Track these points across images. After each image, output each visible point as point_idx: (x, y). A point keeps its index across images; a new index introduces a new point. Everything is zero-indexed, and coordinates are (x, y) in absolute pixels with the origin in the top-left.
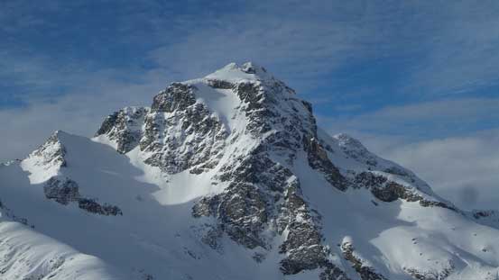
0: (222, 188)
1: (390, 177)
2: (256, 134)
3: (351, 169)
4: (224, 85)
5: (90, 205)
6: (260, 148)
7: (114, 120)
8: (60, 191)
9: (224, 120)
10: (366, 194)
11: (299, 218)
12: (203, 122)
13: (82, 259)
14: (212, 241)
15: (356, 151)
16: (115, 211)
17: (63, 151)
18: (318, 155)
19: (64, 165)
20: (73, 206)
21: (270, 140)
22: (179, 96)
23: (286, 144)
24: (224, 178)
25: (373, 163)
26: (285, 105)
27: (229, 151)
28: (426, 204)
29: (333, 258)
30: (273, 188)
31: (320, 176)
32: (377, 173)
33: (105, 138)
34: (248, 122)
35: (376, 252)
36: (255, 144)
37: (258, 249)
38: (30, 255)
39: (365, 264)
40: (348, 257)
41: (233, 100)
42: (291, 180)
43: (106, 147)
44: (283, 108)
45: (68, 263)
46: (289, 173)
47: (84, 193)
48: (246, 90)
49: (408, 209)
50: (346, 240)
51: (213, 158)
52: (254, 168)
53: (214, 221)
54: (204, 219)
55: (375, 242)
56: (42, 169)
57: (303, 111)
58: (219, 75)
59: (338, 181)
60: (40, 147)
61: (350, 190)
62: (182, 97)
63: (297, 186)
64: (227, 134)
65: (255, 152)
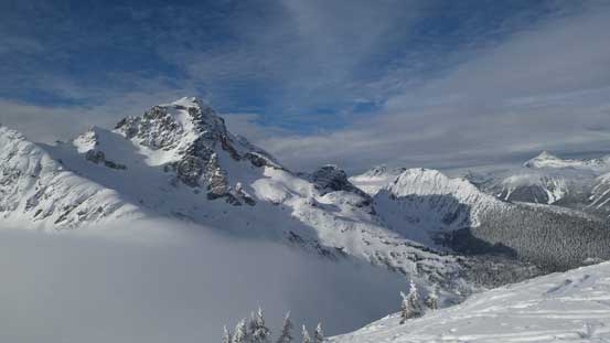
0: (179, 158)
1: (260, 156)
2: (197, 133)
3: (241, 151)
4: (181, 108)
5: (112, 165)
6: (199, 139)
7: (124, 122)
8: (94, 157)
9: (181, 125)
10: (249, 163)
11: (217, 173)
12: (171, 125)
13: (106, 191)
14: (173, 184)
15: (245, 142)
16: (124, 168)
17: (96, 137)
18: (226, 144)
19: (97, 144)
20: (101, 165)
21: (204, 136)
22: (158, 112)
23: (212, 138)
24: (180, 153)
25: (252, 149)
26: (213, 119)
27: (183, 140)
28: (276, 168)
29: (233, 193)
30: (205, 159)
31: (228, 154)
32: (254, 153)
33: (119, 130)
34: (192, 126)
35: (253, 190)
36: (196, 137)
37: (197, 188)
38: (79, 188)
39: (247, 195)
40: (239, 192)
41: (186, 116)
42: (213, 155)
43: (120, 135)
44: (210, 121)
45: (99, 193)
46: (212, 152)
47: (108, 159)
48: (192, 111)
49: (268, 171)
50: (239, 184)
51: (175, 143)
52: (196, 148)
53: (175, 174)
54: (170, 173)
55: (253, 186)
56: (85, 145)
57: (220, 122)
58: (180, 102)
59: (236, 156)
60: (83, 134)
61: (241, 161)
62: (159, 113)
63: (216, 158)
64: (182, 132)
65: (196, 141)
